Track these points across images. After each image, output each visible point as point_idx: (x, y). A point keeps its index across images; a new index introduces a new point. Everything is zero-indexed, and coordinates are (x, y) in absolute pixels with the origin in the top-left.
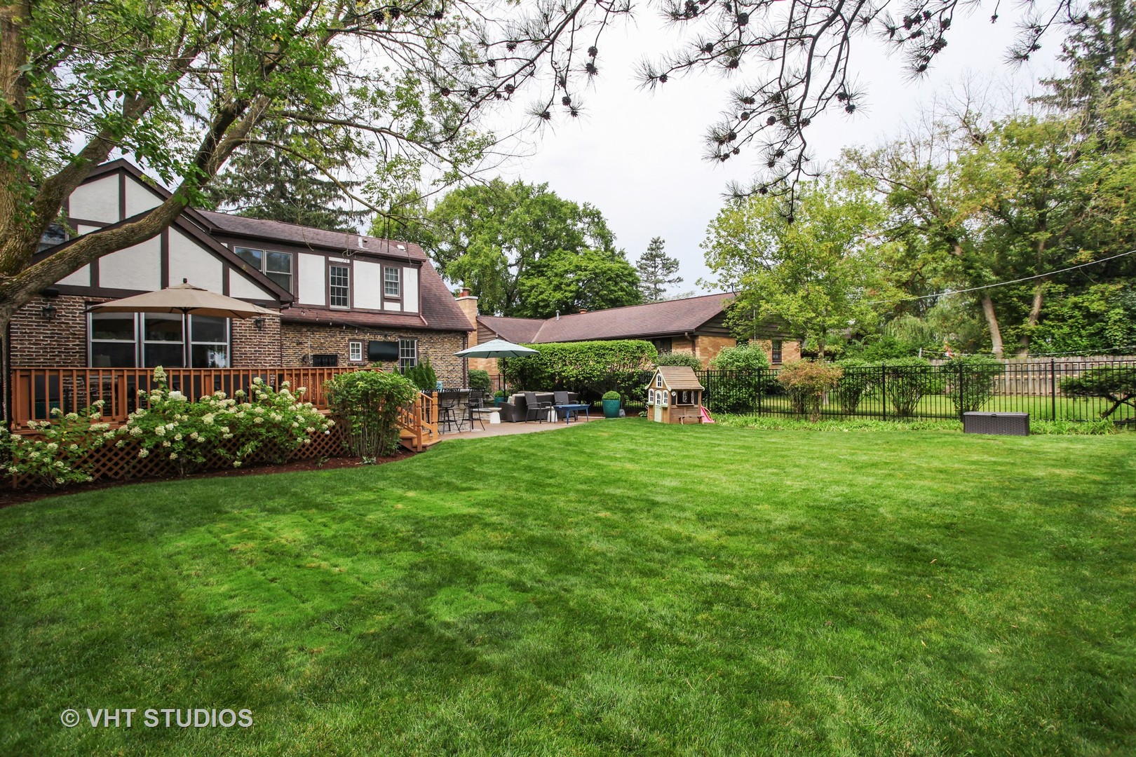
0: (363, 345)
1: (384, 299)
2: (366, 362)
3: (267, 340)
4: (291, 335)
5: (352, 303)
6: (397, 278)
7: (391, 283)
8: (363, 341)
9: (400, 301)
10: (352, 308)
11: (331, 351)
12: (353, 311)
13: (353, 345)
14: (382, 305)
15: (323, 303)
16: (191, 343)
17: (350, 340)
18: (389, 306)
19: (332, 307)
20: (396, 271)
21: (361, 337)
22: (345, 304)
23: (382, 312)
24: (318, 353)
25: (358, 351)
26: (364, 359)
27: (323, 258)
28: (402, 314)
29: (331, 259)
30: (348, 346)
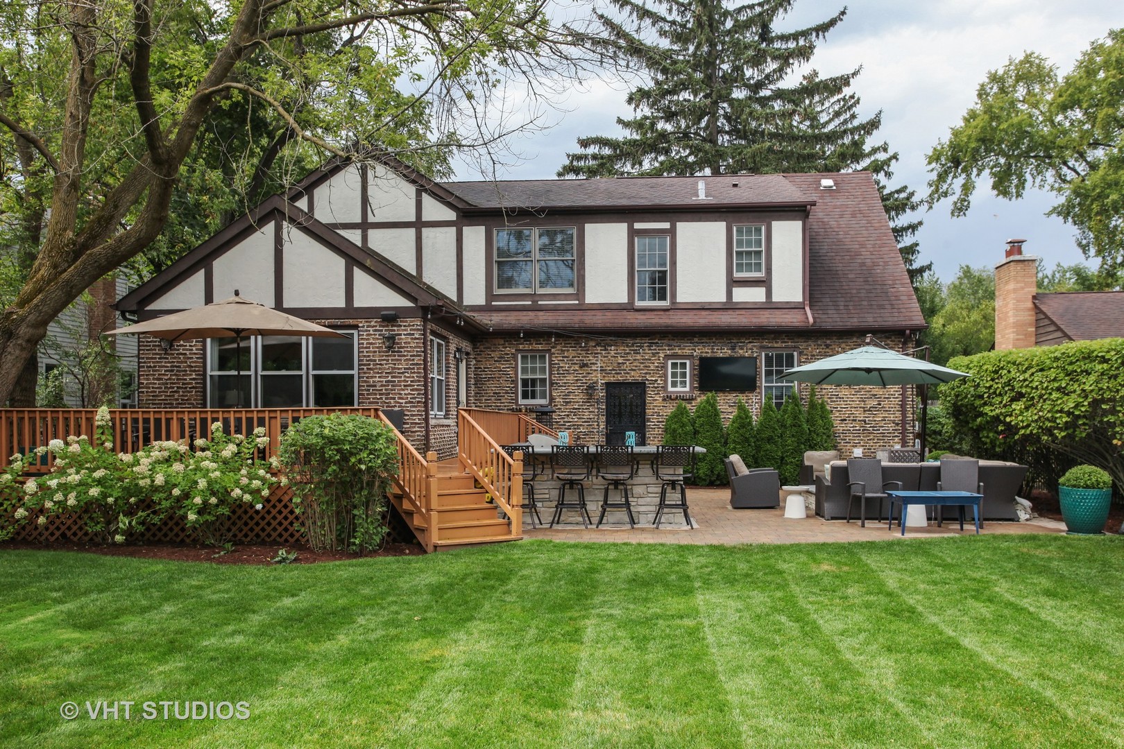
0: (692, 365)
1: (732, 283)
2: (697, 393)
3: (403, 366)
4: (571, 353)
5: (674, 295)
6: (759, 243)
7: (749, 253)
8: (690, 357)
9: (766, 283)
10: (673, 302)
11: (635, 376)
12: (676, 307)
13: (674, 365)
14: (729, 294)
15: (624, 299)
16: (312, 372)
17: (667, 357)
18: (742, 295)
19: (639, 304)
20: (758, 231)
21: (687, 352)
22: (663, 298)
23: (729, 306)
24: (612, 379)
25: (684, 375)
26: (692, 388)
27: (625, 226)
28: (769, 305)
29: (638, 226)
30: (664, 367)
